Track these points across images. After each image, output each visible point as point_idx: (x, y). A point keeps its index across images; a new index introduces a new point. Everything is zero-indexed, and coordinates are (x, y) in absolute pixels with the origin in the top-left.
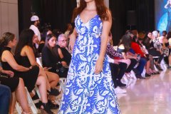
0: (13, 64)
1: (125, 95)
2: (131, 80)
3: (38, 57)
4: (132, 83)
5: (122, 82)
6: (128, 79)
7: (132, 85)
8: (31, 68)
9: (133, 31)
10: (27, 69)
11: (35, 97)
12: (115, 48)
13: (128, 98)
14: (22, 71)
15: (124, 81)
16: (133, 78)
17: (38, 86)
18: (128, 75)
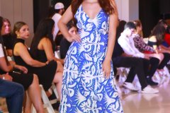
0: (27, 58)
1: (157, 95)
2: (164, 77)
3: (56, 50)
4: (165, 81)
5: (154, 81)
6: (161, 76)
7: (165, 84)
8: (47, 63)
9: (167, 21)
10: (43, 64)
11: (52, 97)
12: (146, 40)
13: (161, 99)
14: (37, 66)
15: (156, 79)
16: (166, 76)
17: (56, 84)
18: (160, 72)
